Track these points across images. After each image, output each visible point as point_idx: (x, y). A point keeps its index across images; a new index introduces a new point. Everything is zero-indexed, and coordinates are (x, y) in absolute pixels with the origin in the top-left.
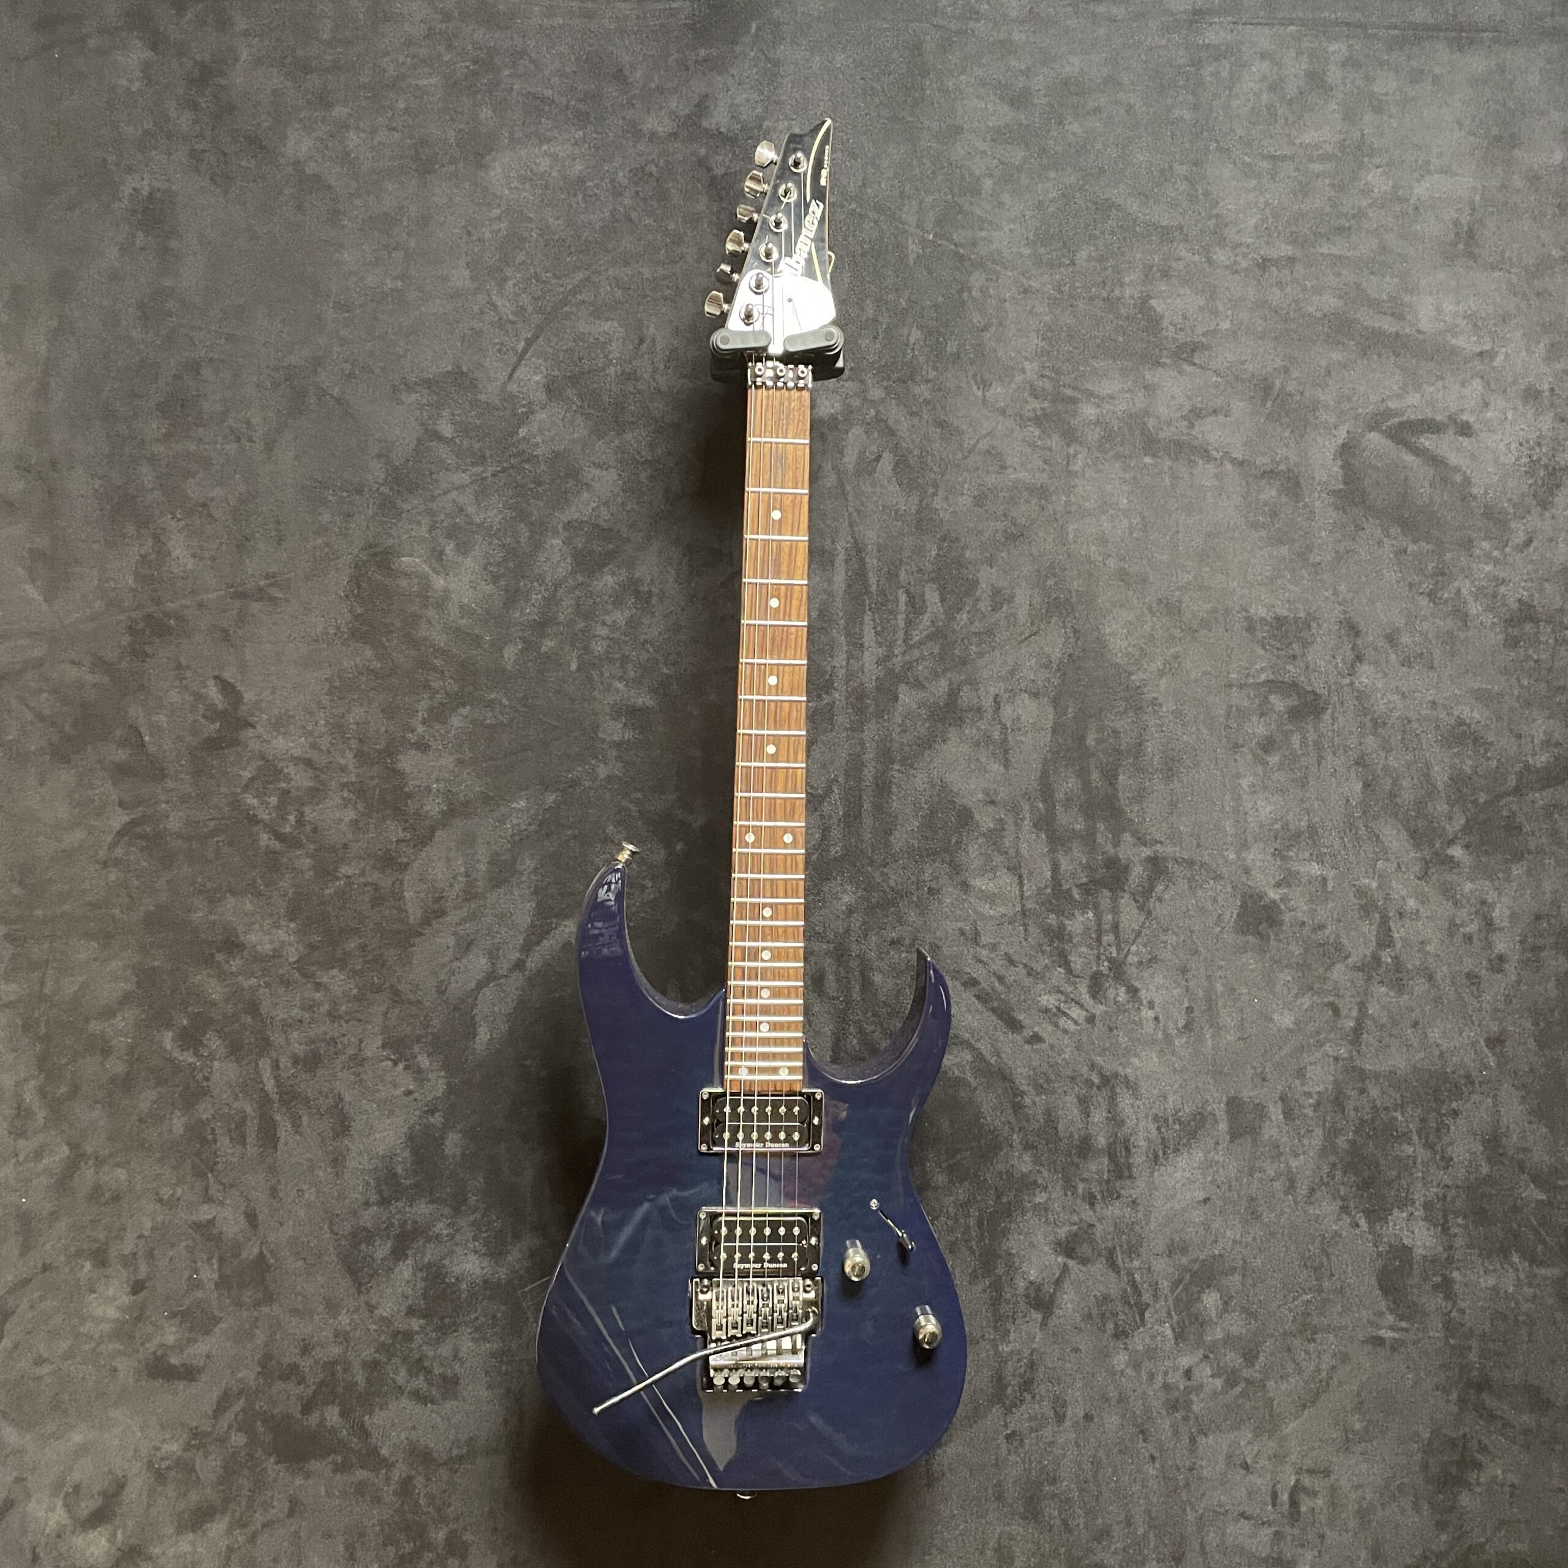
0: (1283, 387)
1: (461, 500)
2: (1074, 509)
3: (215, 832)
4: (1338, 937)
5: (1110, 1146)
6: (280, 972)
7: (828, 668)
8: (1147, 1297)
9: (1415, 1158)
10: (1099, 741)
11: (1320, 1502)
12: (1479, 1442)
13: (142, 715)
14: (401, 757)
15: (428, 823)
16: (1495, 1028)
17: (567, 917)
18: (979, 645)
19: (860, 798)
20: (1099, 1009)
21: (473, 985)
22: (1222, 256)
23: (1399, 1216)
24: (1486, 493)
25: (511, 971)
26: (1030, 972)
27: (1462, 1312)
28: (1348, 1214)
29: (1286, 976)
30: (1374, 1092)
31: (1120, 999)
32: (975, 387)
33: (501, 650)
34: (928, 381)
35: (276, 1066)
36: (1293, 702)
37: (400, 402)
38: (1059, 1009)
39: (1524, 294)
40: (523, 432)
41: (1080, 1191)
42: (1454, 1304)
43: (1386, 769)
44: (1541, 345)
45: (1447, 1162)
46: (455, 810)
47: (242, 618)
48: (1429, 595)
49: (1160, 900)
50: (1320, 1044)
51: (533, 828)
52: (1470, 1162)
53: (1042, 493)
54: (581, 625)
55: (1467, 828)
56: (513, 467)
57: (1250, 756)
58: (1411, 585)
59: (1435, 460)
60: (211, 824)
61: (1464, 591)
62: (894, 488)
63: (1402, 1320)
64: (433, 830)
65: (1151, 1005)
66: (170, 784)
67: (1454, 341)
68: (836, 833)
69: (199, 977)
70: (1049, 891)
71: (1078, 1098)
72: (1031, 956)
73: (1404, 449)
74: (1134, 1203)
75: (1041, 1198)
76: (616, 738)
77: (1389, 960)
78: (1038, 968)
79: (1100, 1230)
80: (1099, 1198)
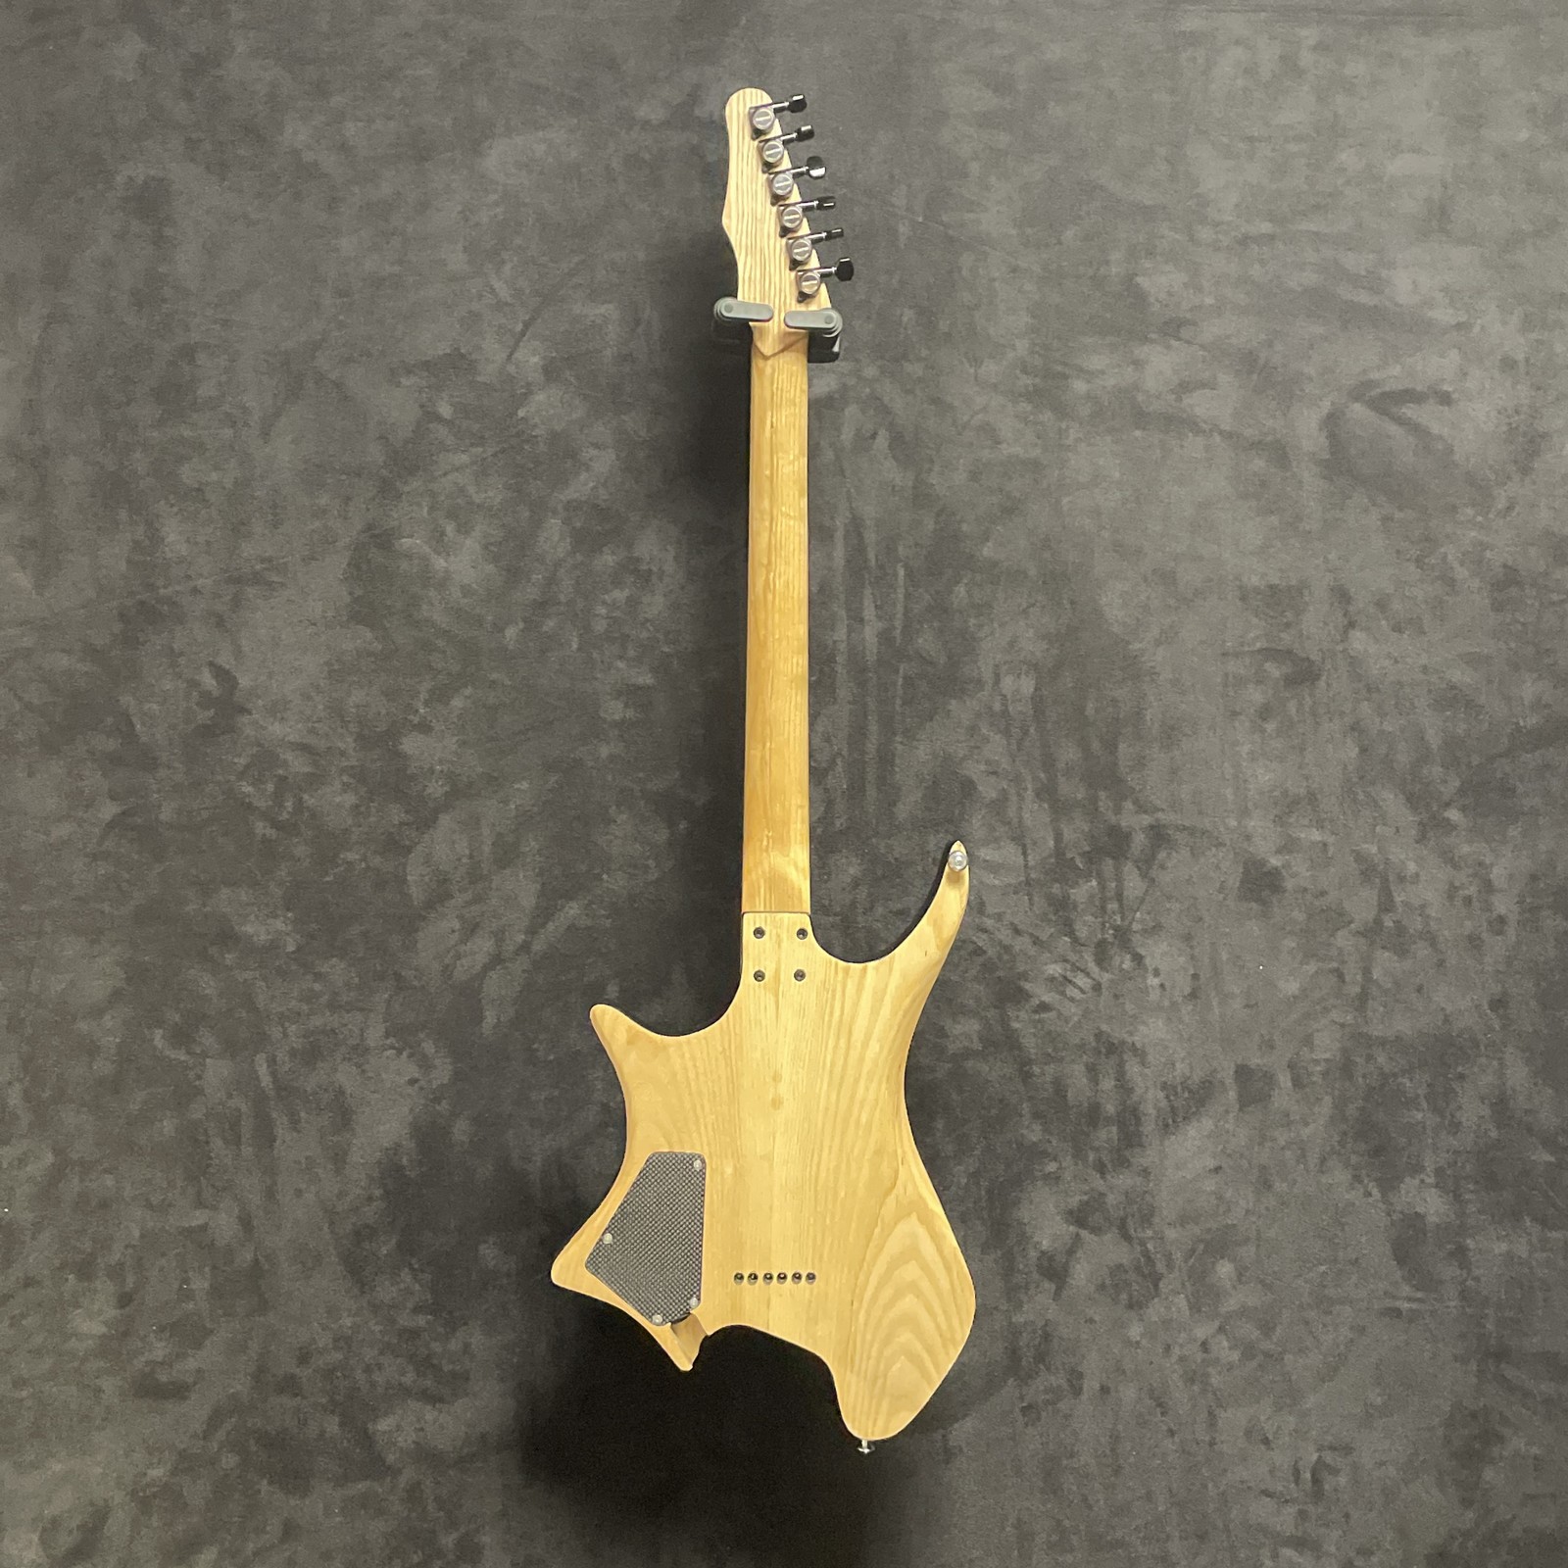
0: (1267, 360)
1: (461, 481)
2: (1068, 481)
3: (209, 822)
4: (1340, 902)
5: (1118, 1114)
6: (277, 963)
7: (830, 642)
8: (1160, 1267)
9: (1424, 1123)
10: (1097, 711)
11: (1342, 1480)
12: (1501, 1414)
13: (133, 702)
14: (403, 739)
15: (431, 805)
16: (1497, 989)
17: (571, 899)
18: (977, 617)
19: (864, 770)
20: (1105, 977)
21: (478, 967)
22: (1205, 234)
23: (1410, 1184)
24: (1468, 459)
25: (517, 953)
26: (1036, 941)
27: (1477, 1279)
28: (1361, 1182)
29: (1290, 943)
30: (1381, 1059)
31: (1124, 966)
32: (967, 365)
33: (501, 630)
34: (919, 359)
35: (272, 1061)
36: (1287, 669)
37: (398, 385)
38: (1065, 978)
39: (1497, 267)
40: (521, 413)
41: (1091, 1159)
42: (1469, 1271)
43: (1381, 732)
44: (1516, 316)
45: (1455, 1127)
46: (459, 791)
47: (237, 603)
48: (1417, 561)
49: (1162, 867)
50: (1326, 1010)
51: (536, 809)
52: (1479, 1126)
53: (1035, 466)
54: (580, 604)
55: (1462, 792)
56: (513, 447)
57: (1247, 724)
58: (1398, 552)
59: (1415, 428)
60: (205, 814)
61: (1450, 557)
62: (890, 463)
63: (1418, 1289)
64: (436, 812)
66: (162, 773)
67: (1430, 314)
68: (840, 806)
69: (192, 971)
70: (1053, 860)
71: (1087, 1066)
72: (1036, 925)
73: (1387, 419)
74: (1145, 1172)
75: (1052, 1167)
76: (617, 717)
77: (1391, 924)
78: (1044, 937)
79: (1111, 1199)
80: (1109, 1166)
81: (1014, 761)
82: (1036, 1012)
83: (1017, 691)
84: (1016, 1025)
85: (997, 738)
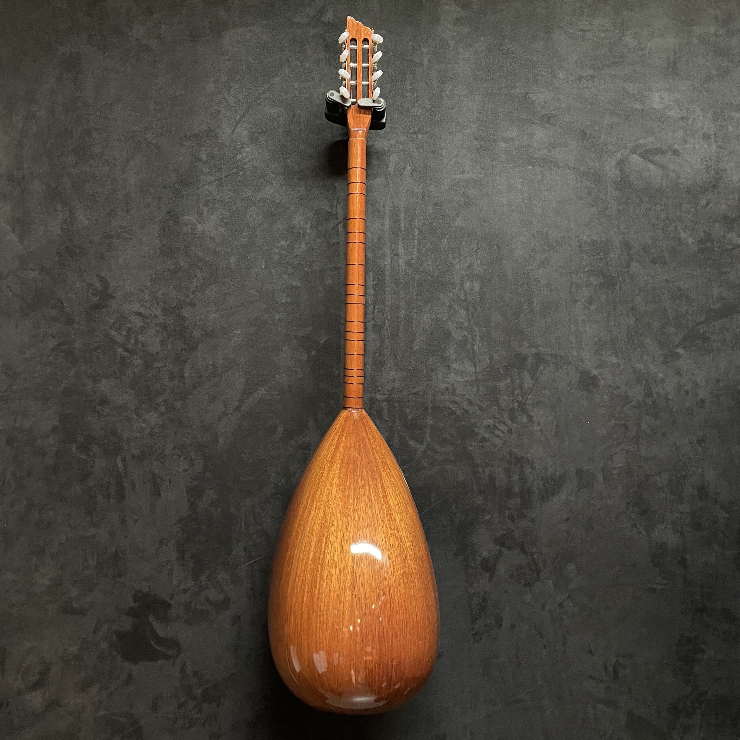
0: (591, 134)
1: (210, 189)
2: (496, 190)
3: (96, 349)
4: (626, 392)
5: (520, 492)
6: (126, 414)
7: (382, 265)
8: (540, 566)
10: (511, 298)
11: (628, 671)
13: (63, 294)
14: (183, 310)
15: (196, 341)
16: (701, 434)
17: (261, 386)
18: (452, 254)
19: (398, 326)
20: (514, 426)
21: (216, 418)
22: (561, 74)
23: (660, 528)
24: (687, 182)
25: (234, 411)
26: (480, 408)
27: (692, 574)
28: (636, 527)
29: (602, 411)
30: (646, 468)
31: (523, 421)
33: (228, 259)
34: (426, 133)
35: (124, 460)
36: (601, 280)
37: (183, 145)
38: (494, 426)
39: (701, 91)
40: (239, 157)
41: (507, 513)
42: (688, 570)
43: (646, 312)
44: (709, 114)
45: (681, 500)
46: (208, 334)
47: (110, 247)
48: (662, 229)
49: (542, 373)
50: (619, 444)
51: (244, 343)
52: (692, 500)
53: (481, 183)
54: (266, 247)
55: (684, 340)
56: (234, 173)
57: (582, 306)
58: (654, 225)
59: (662, 166)
60: (95, 345)
61: (679, 228)
62: (412, 181)
63: (664, 579)
64: (197, 344)
65: (539, 424)
66: (76, 326)
67: (669, 113)
68: (387, 343)
69: (89, 418)
70: (489, 370)
71: (505, 468)
72: (481, 401)
73: (649, 162)
74: (533, 521)
75: (488, 517)
76: (283, 301)
77: (651, 403)
78: (484, 406)
79: (516, 534)
80: (516, 517)
81: (470, 323)
82: (481, 442)
83: (472, 289)
84: (470, 448)
85: (463, 312)
